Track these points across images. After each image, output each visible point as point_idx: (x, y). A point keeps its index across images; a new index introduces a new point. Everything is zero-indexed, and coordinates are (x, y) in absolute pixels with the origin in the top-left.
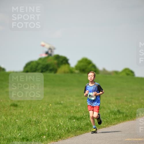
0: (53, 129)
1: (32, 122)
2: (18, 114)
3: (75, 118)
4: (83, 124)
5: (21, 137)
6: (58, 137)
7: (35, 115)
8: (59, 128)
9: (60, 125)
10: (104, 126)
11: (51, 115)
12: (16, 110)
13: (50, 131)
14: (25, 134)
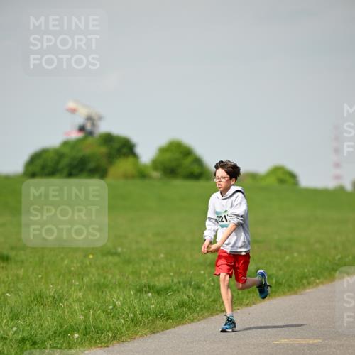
0: (96, 315)
1: (45, 299)
2: (10, 278)
3: (151, 288)
4: (171, 303)
5: (19, 337)
6: (110, 335)
7: (53, 281)
8: (112, 314)
9: (115, 306)
11: (91, 281)
12: (6, 269)
13: (89, 322)
14: (29, 328)
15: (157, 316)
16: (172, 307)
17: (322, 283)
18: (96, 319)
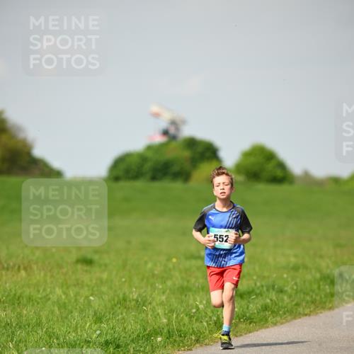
0: (179, 318)
1: (128, 303)
2: (94, 282)
4: (254, 307)
5: (102, 340)
6: (193, 338)
7: (136, 285)
8: (195, 318)
9: (198, 309)
10: (307, 311)
11: (175, 285)
13: (173, 325)
14: (113, 332)
15: (240, 319)
16: (255, 311)
18: (179, 323)
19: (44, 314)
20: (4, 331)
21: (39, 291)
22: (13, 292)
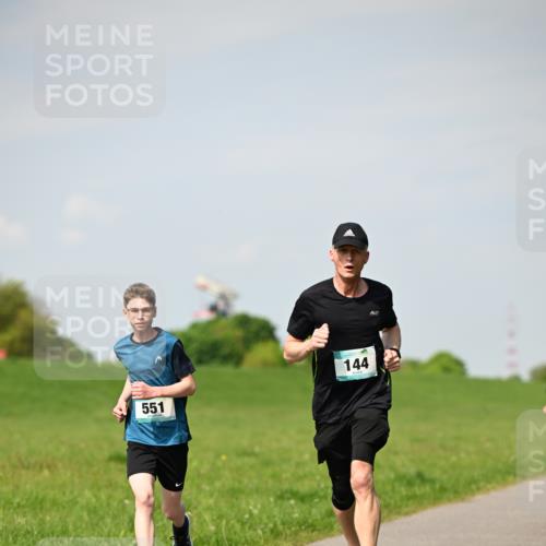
0: (230, 525)
4: (317, 512)
8: (248, 525)
9: (251, 514)
11: (224, 486)
15: (300, 527)
16: (319, 517)
17: (494, 488)
18: (229, 530)
19: (70, 520)
20: (24, 540)
21: (64, 493)
22: (34, 494)
